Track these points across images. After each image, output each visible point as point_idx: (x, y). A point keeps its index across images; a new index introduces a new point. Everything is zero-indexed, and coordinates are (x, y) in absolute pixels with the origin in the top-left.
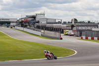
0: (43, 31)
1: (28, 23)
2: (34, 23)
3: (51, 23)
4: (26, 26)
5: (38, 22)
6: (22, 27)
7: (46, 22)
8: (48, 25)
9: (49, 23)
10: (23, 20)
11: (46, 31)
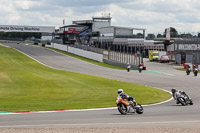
0: (106, 53)
1: (78, 36)
2: (90, 36)
3: (122, 37)
4: (72, 43)
5: (97, 34)
6: (64, 43)
7: (112, 35)
8: (117, 41)
9: (118, 37)
10: (67, 29)
11: (113, 53)
